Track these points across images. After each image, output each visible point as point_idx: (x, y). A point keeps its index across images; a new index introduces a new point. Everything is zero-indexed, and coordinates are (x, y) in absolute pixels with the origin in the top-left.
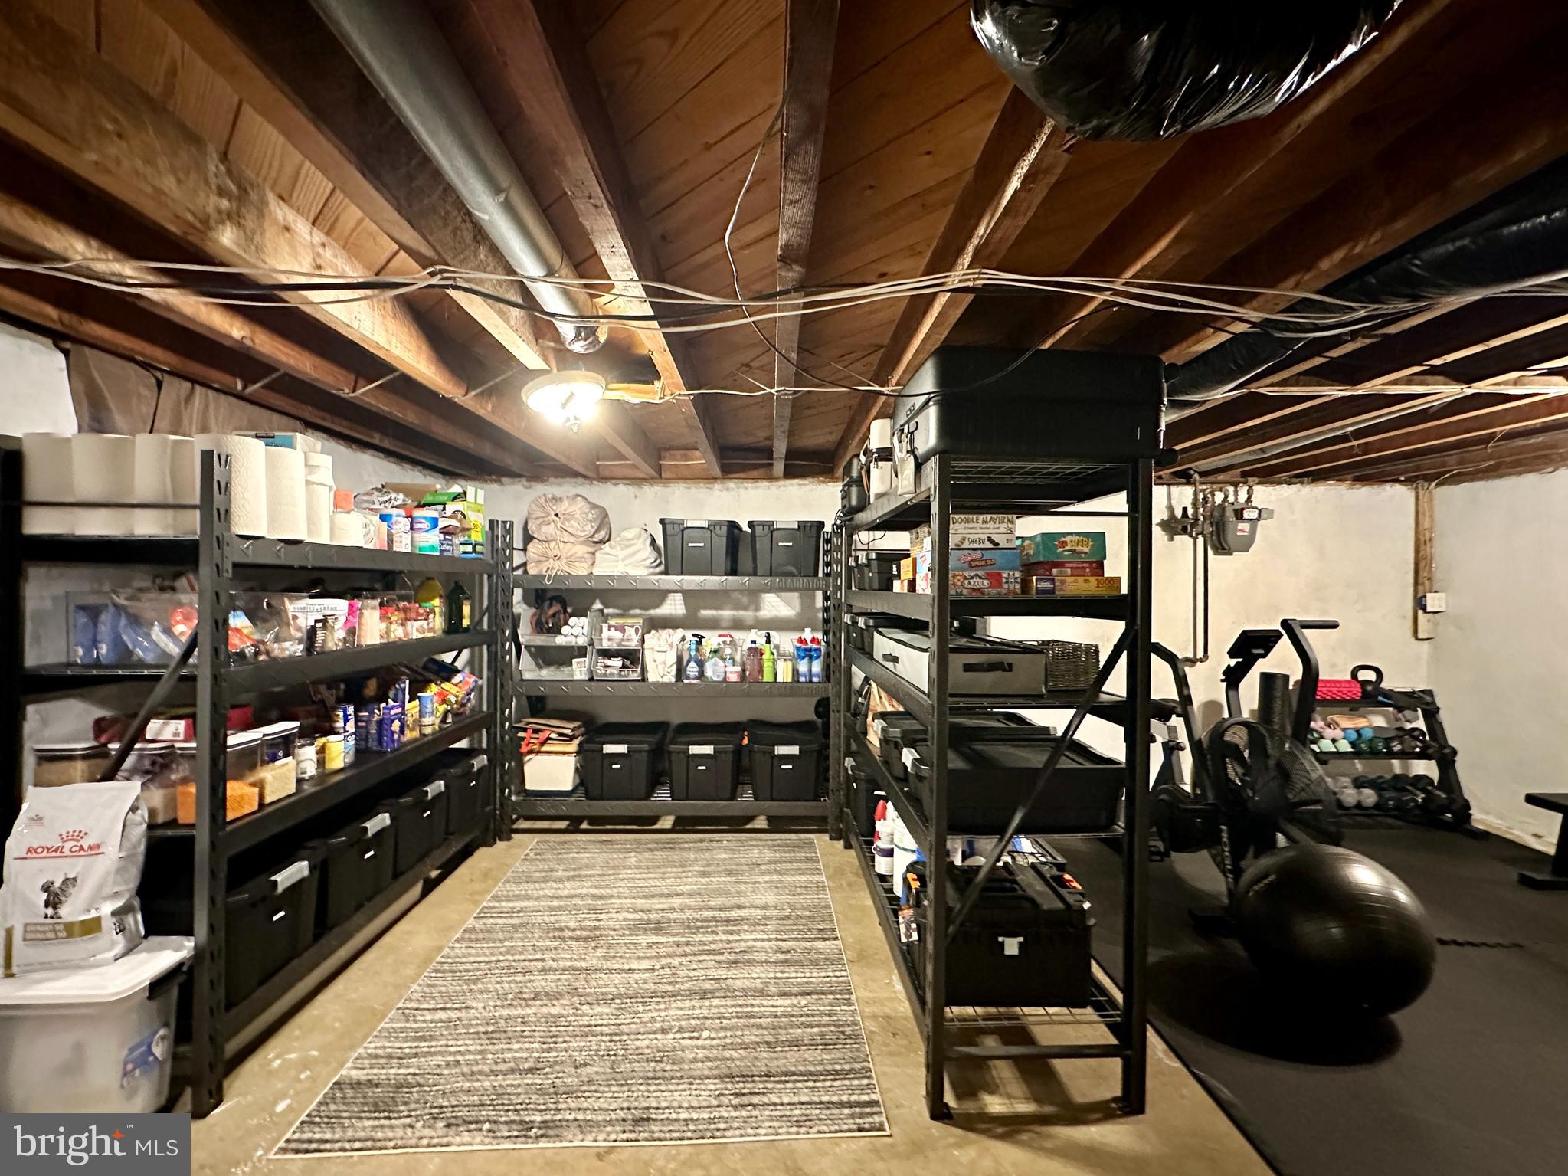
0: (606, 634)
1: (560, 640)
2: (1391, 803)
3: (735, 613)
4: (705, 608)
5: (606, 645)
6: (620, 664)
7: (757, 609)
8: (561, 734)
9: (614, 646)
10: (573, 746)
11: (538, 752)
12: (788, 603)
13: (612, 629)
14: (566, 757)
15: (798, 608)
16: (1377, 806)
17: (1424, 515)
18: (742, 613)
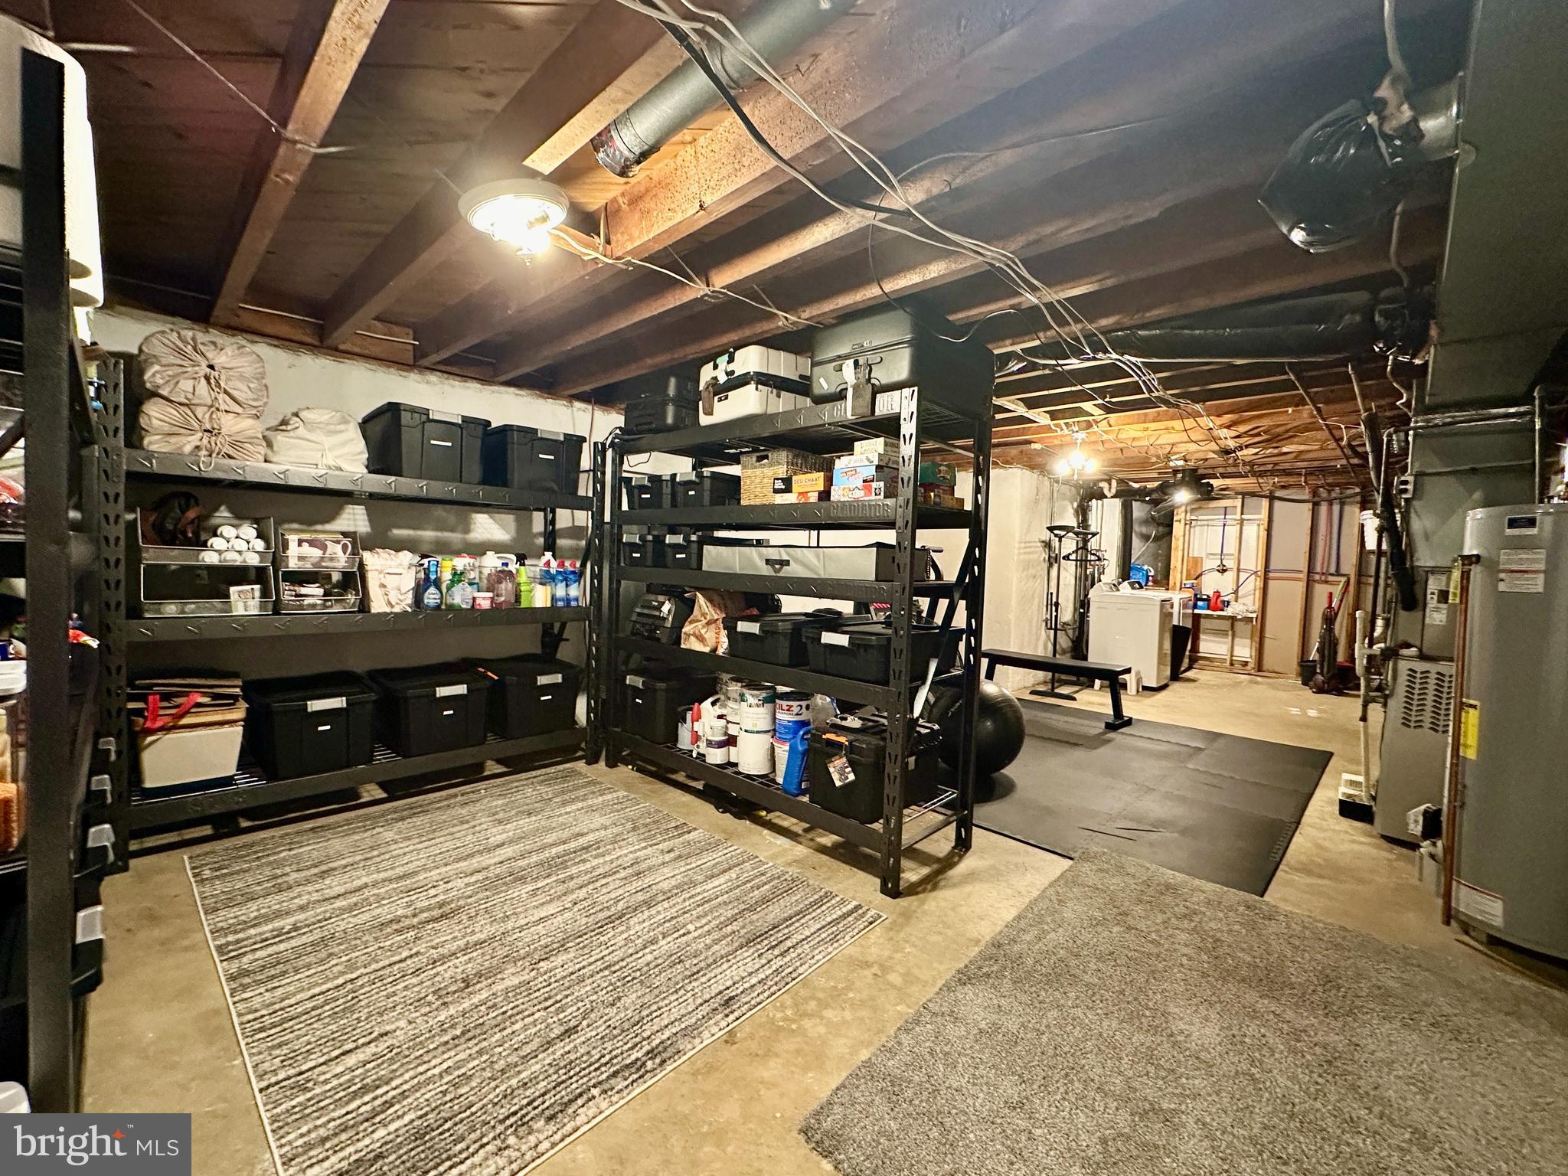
0: (293, 550)
1: (209, 558)
3: (439, 534)
4: (400, 527)
5: (293, 564)
6: (321, 591)
7: (467, 531)
8: (215, 697)
9: (308, 567)
10: (239, 713)
11: (176, 727)
12: (503, 526)
13: (306, 545)
14: (226, 729)
15: (513, 533)
18: (447, 534)
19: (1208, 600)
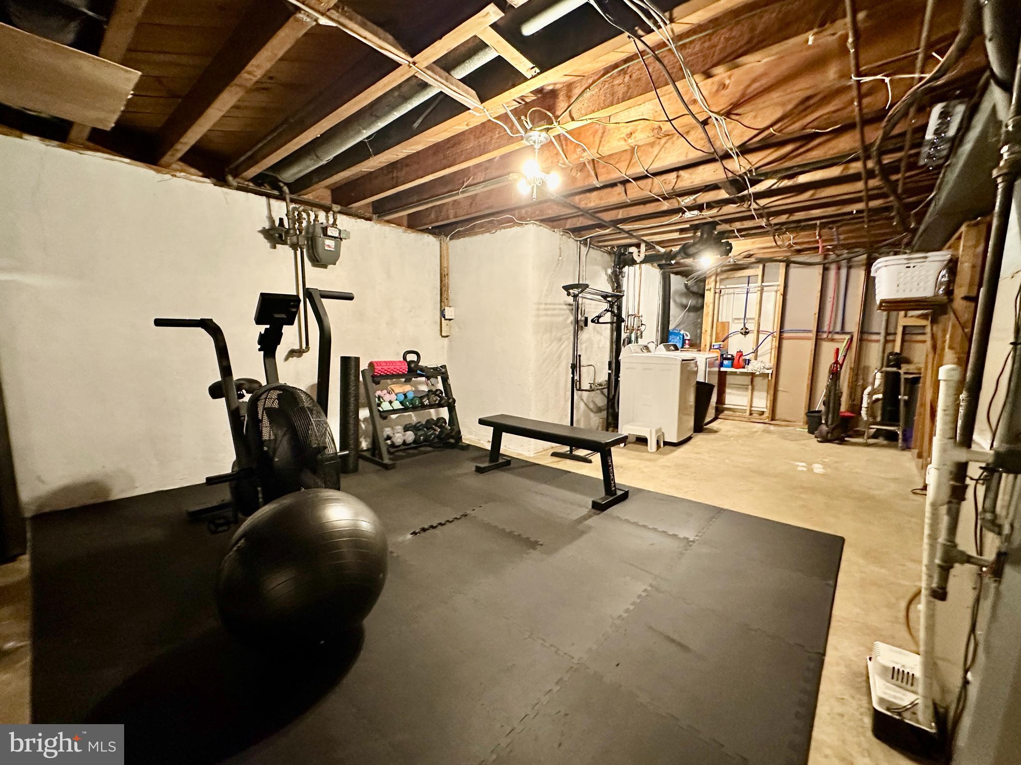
2: (422, 438)
16: (415, 442)
17: (444, 257)
19: (732, 359)
